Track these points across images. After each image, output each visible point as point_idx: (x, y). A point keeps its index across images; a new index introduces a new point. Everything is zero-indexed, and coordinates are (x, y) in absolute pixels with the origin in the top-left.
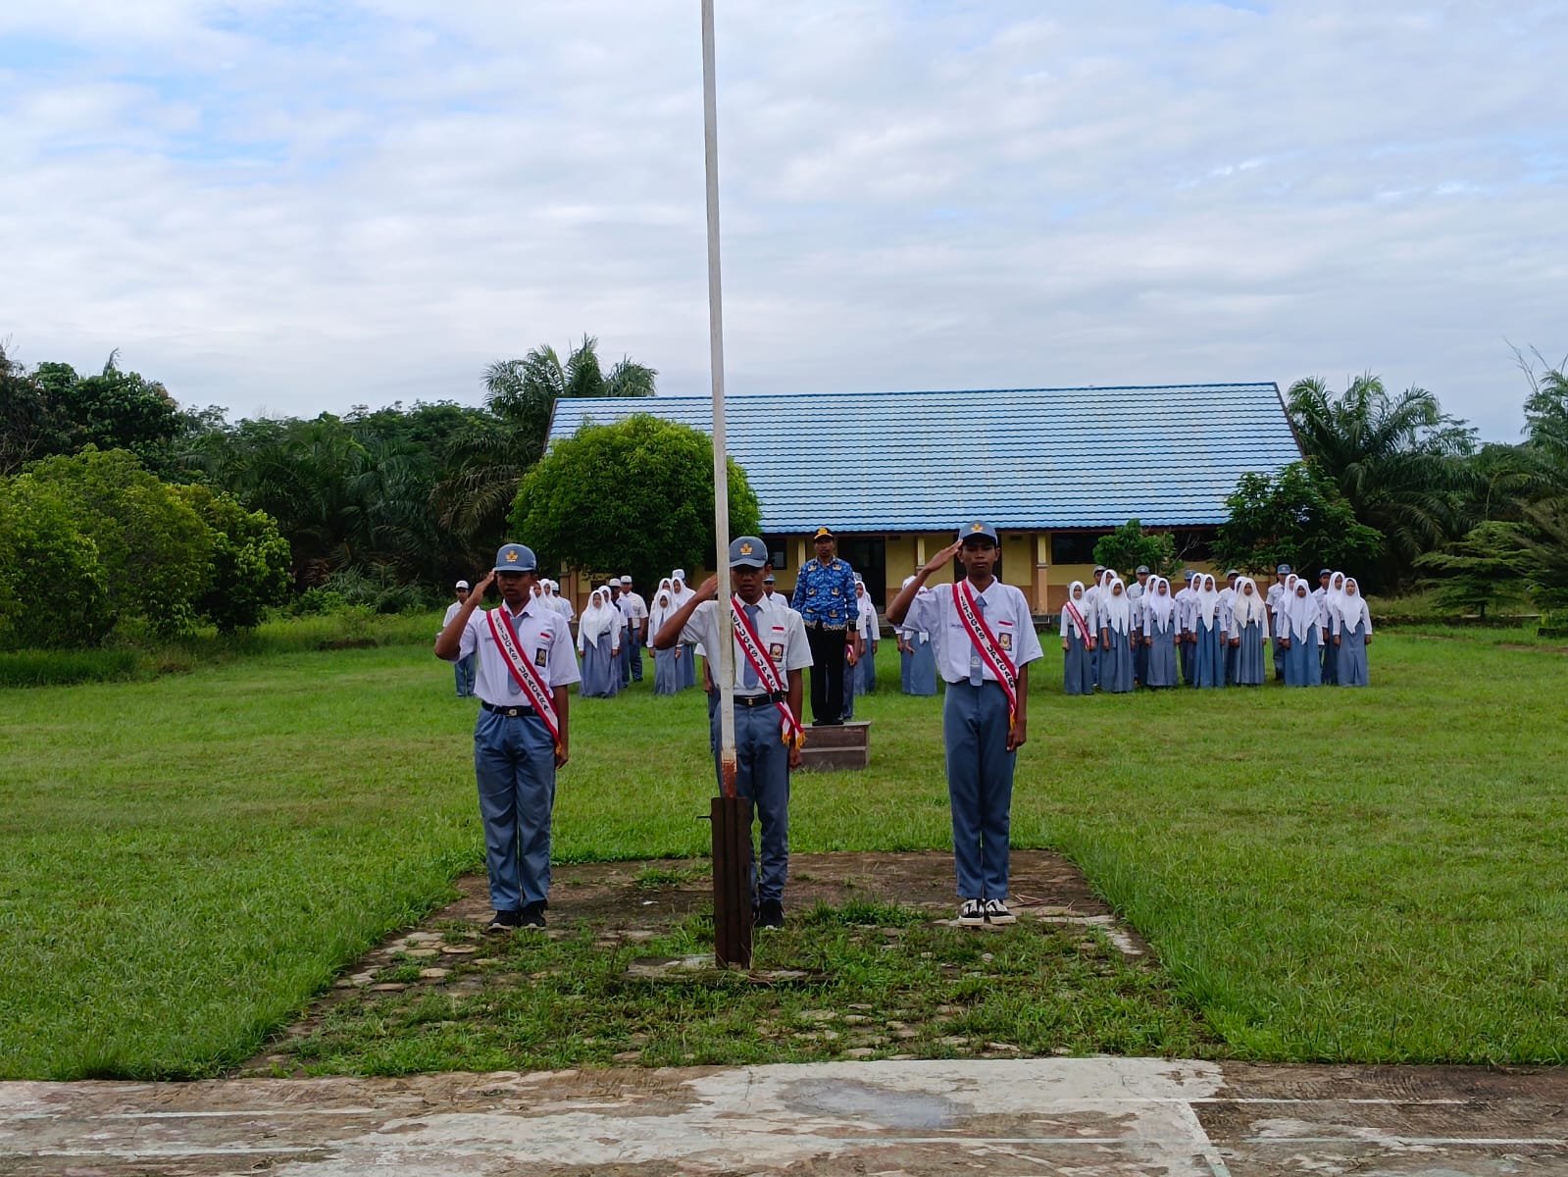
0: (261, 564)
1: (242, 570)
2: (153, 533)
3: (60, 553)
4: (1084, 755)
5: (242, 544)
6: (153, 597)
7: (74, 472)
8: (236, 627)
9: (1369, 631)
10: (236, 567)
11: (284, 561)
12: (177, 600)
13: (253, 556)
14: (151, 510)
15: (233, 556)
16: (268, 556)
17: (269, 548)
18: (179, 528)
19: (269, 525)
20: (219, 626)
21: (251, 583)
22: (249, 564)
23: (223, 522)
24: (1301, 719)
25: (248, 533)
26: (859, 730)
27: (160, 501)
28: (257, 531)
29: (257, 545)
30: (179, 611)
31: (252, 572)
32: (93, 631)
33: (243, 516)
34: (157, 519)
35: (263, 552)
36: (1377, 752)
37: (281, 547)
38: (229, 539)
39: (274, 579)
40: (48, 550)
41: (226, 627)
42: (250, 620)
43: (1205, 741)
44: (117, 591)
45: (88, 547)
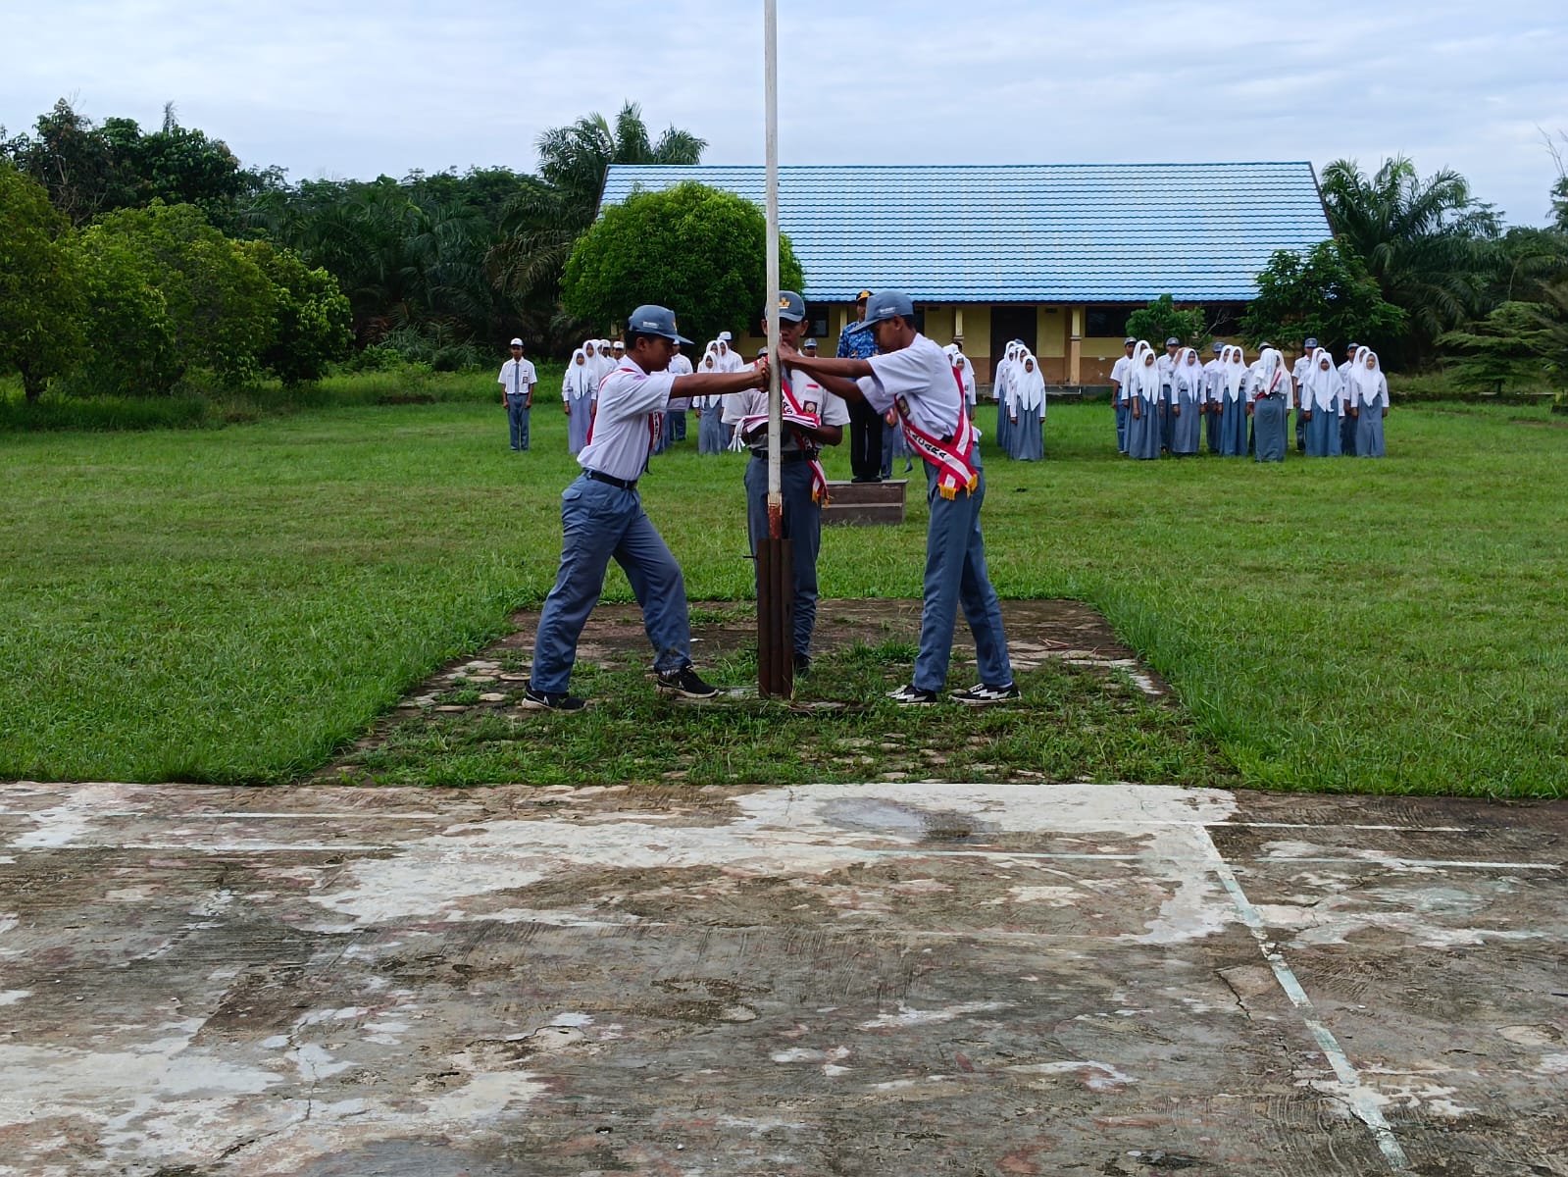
0: (323, 320)
1: (304, 325)
2: (218, 287)
3: (129, 303)
4: (1111, 515)
5: (304, 300)
6: (220, 349)
7: (143, 226)
8: (299, 380)
9: (1386, 404)
10: (298, 322)
11: (344, 318)
12: (242, 352)
13: (315, 312)
14: (217, 265)
15: (295, 311)
16: (329, 312)
17: (330, 304)
18: (244, 283)
19: (330, 282)
20: (284, 380)
21: (313, 338)
22: (311, 319)
23: (286, 279)
24: (1319, 487)
25: (309, 288)
27: (225, 256)
28: (318, 287)
29: (318, 301)
30: (244, 364)
31: (314, 328)
32: (166, 380)
33: (305, 273)
34: (221, 273)
35: (324, 309)
36: (1392, 518)
37: (341, 305)
38: (292, 295)
39: (334, 335)
40: (119, 300)
41: (290, 379)
42: (314, 376)
43: (1228, 504)
44: (185, 342)
45: (157, 299)
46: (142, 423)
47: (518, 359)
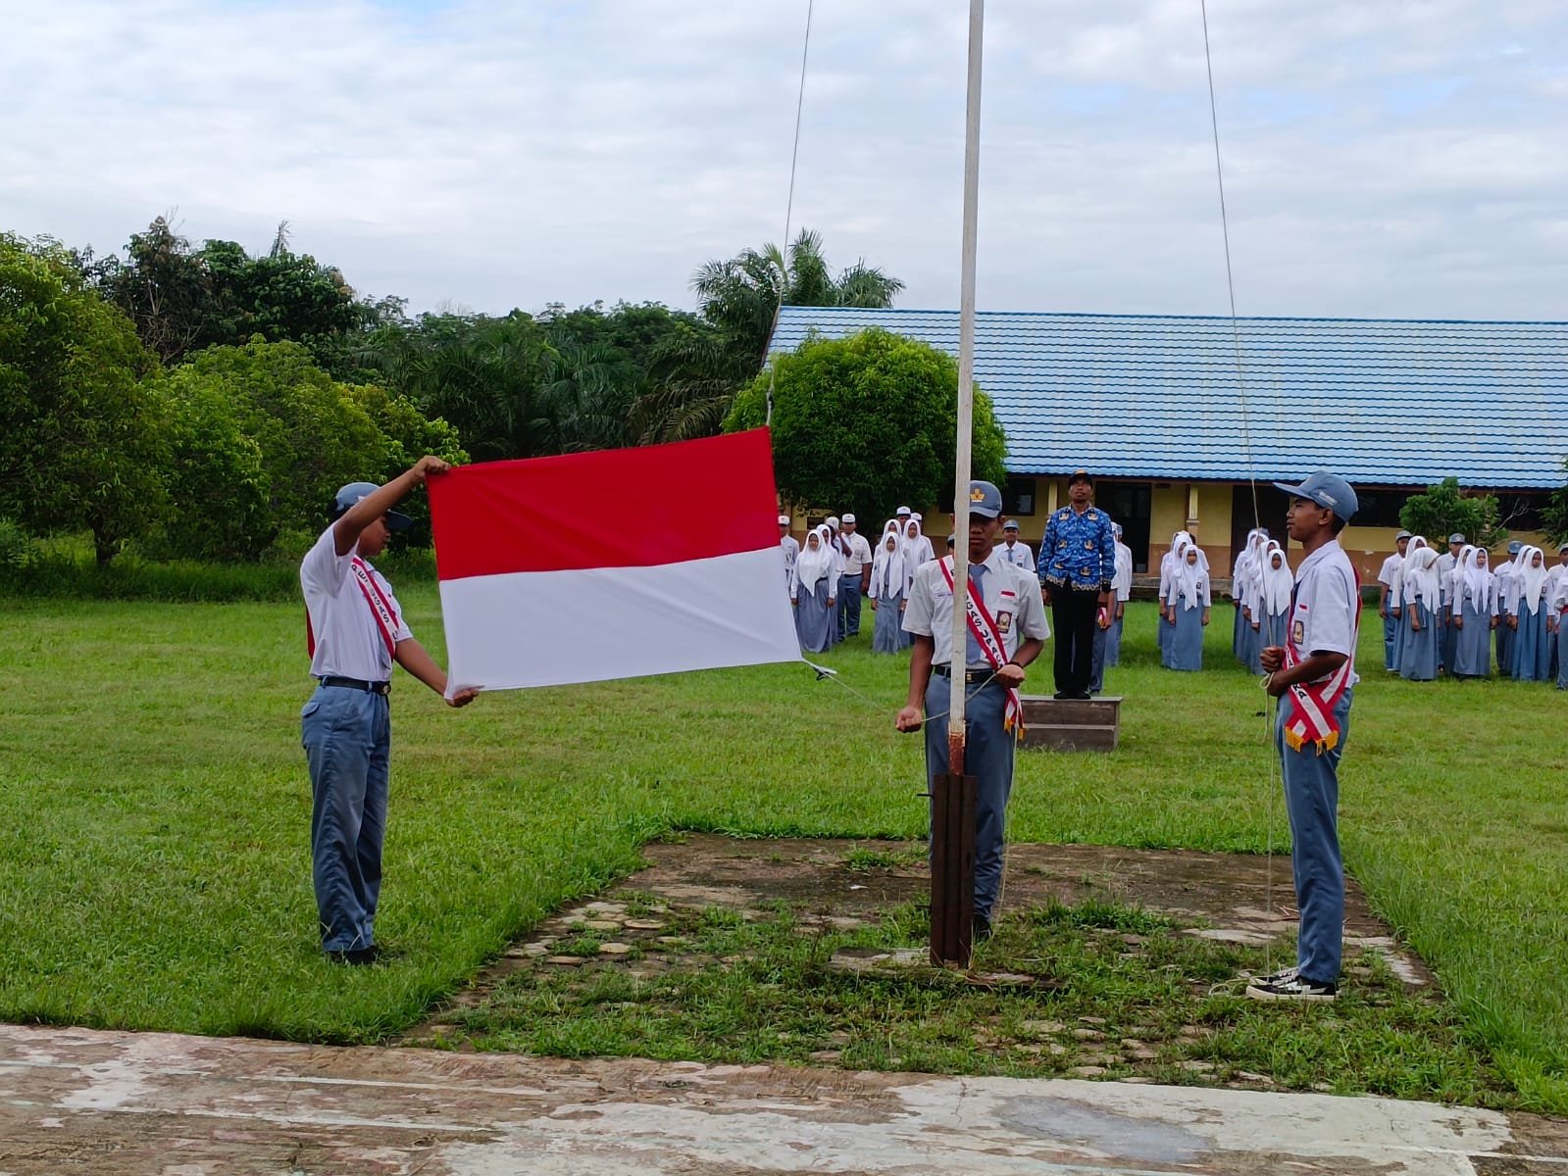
2: (322, 438)
3: (220, 454)
4: (1373, 750)
7: (240, 365)
8: (407, 548)
14: (321, 413)
18: (351, 435)
19: (450, 435)
23: (399, 430)
25: (425, 442)
26: (1109, 706)
27: (331, 402)
28: (435, 441)
32: (253, 543)
33: (422, 424)
34: (325, 422)
37: (460, 461)
38: (405, 449)
40: (208, 451)
41: (397, 547)
42: (423, 541)
43: (1519, 743)
44: (280, 501)
45: (251, 450)
46: (226, 594)
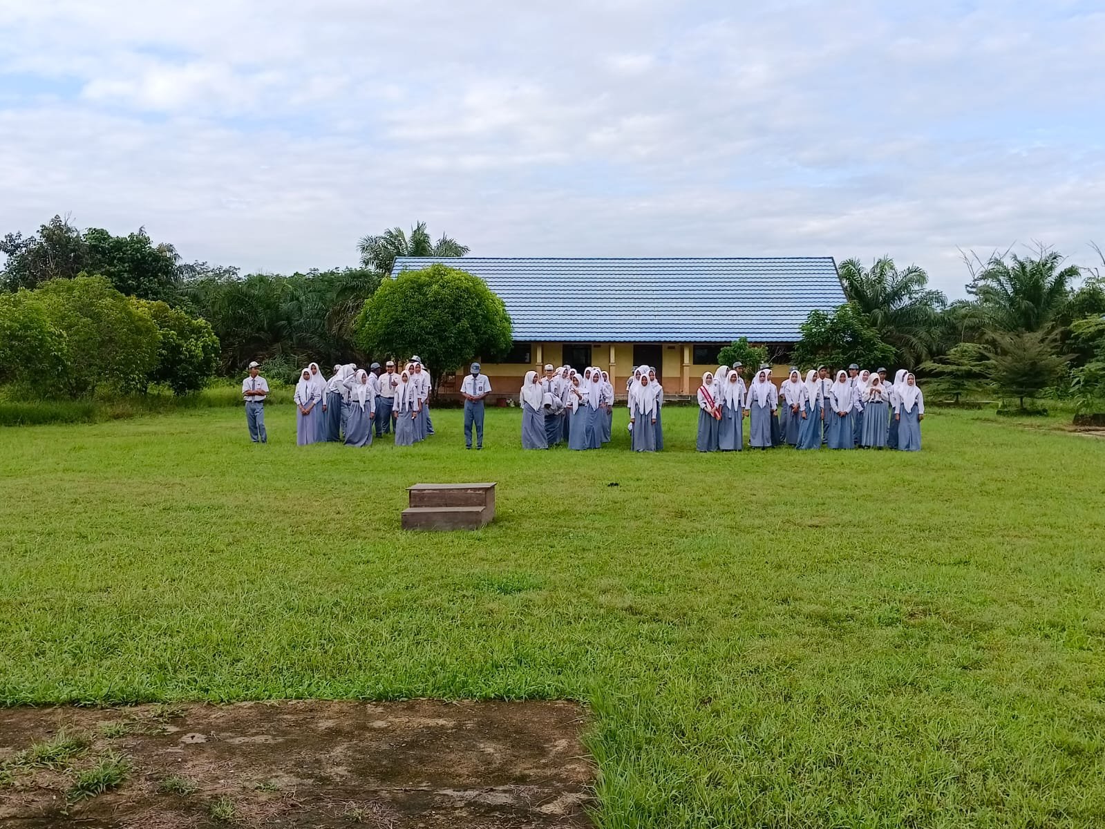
0: (199, 352)
1: (186, 355)
2: (116, 329)
3: (35, 338)
5: (187, 339)
6: (116, 370)
9: (921, 409)
10: (181, 353)
11: (215, 350)
12: (132, 372)
13: (195, 347)
14: (115, 315)
15: (180, 346)
16: (203, 347)
17: (205, 342)
18: (136, 327)
19: (206, 327)
20: (175, 390)
21: (191, 364)
22: (191, 351)
23: (175, 325)
25: (192, 332)
26: (481, 492)
27: (124, 309)
28: (197, 331)
29: (197, 340)
30: (134, 379)
31: (192, 357)
33: (189, 322)
34: (120, 321)
35: (201, 344)
37: (214, 342)
38: (177, 336)
39: (207, 361)
40: (27, 337)
41: (179, 390)
42: (195, 386)
44: (90, 365)
45: (61, 336)
47: (254, 377)
